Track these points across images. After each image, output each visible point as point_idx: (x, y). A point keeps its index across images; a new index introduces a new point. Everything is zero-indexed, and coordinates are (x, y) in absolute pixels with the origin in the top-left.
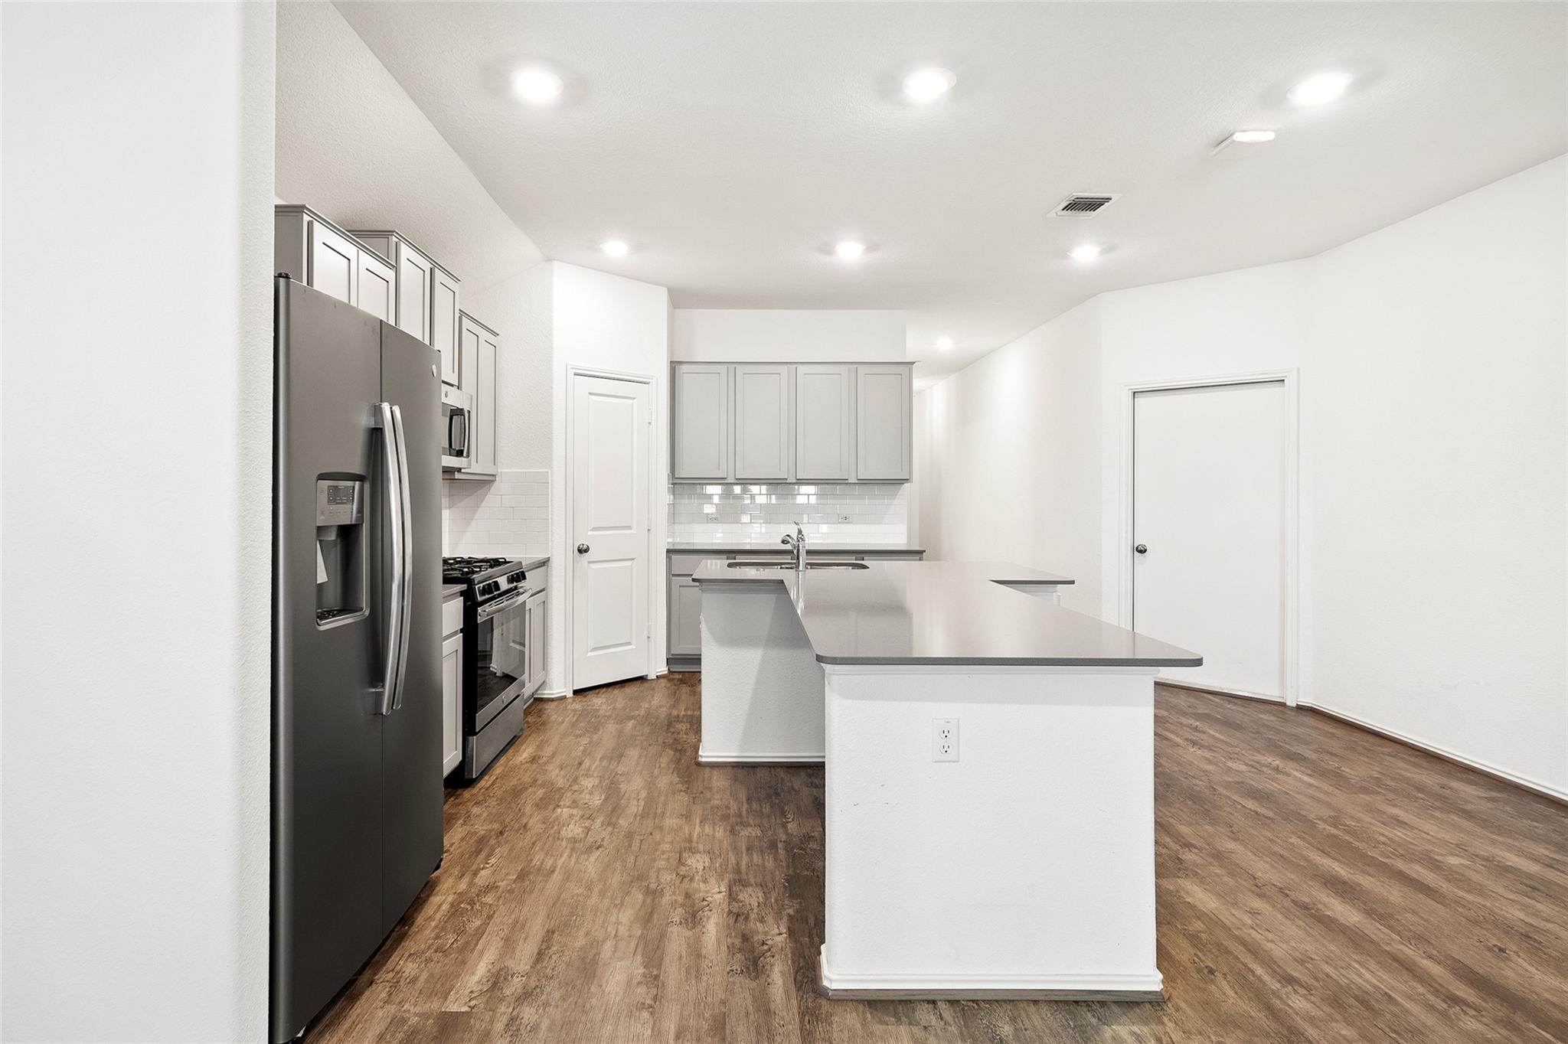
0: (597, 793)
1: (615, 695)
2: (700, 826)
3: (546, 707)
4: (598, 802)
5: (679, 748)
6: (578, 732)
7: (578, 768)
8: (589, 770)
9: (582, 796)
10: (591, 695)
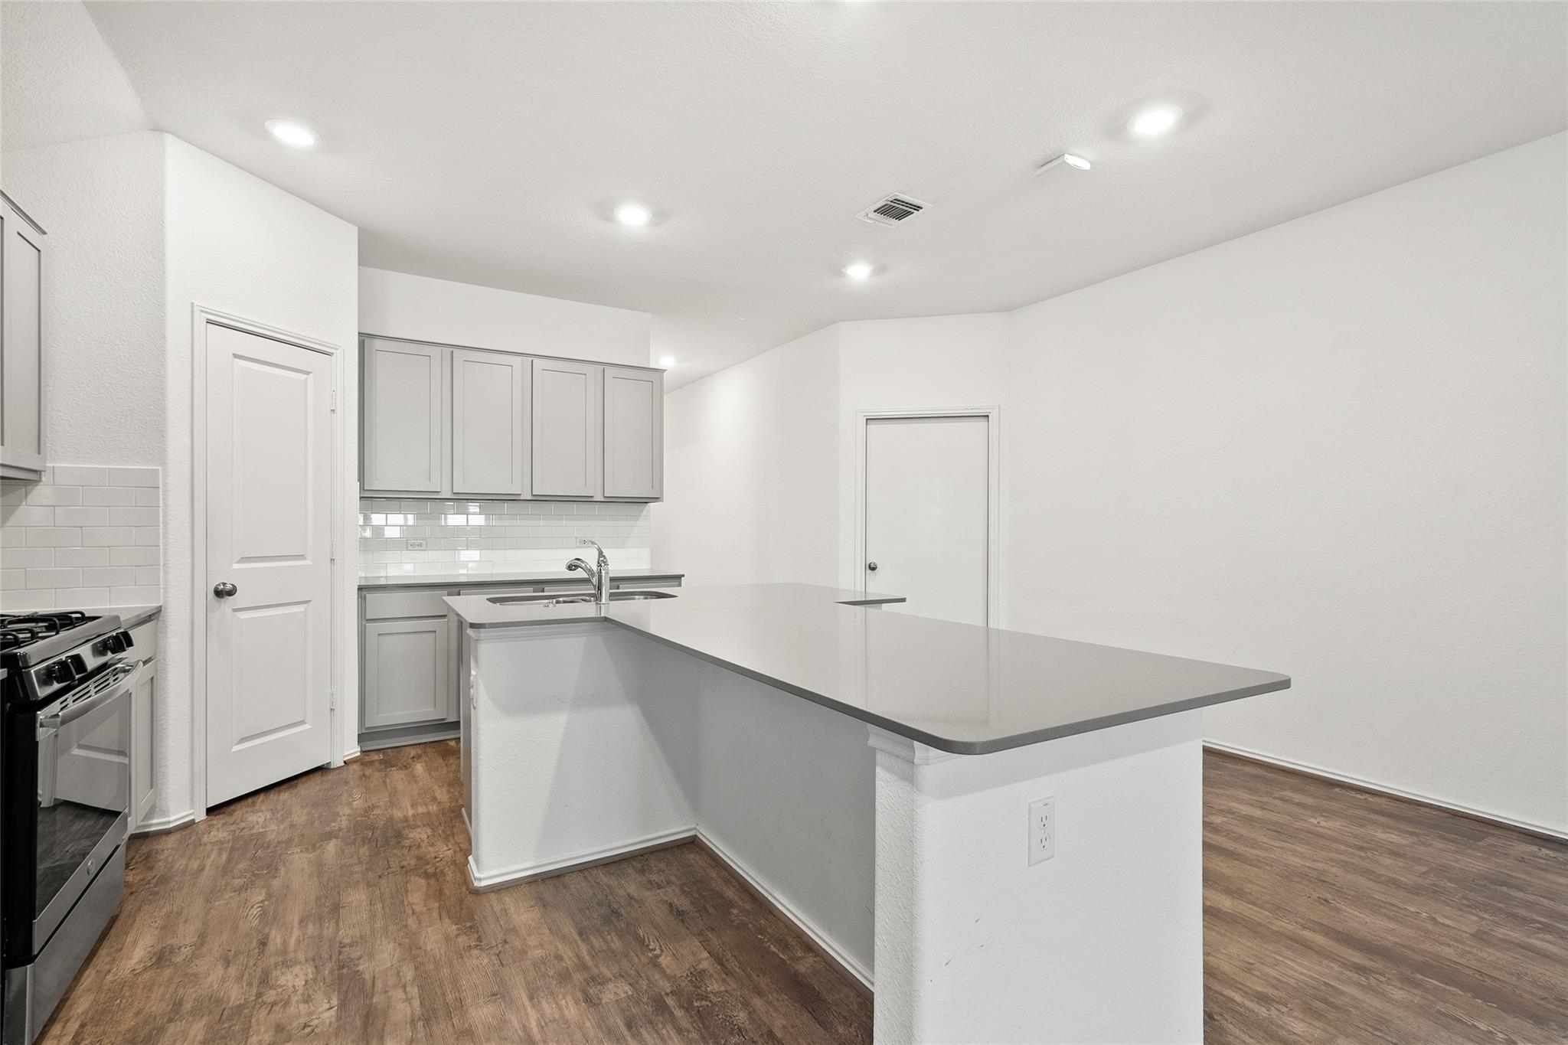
0: (319, 996)
1: (284, 803)
2: (533, 1006)
3: (160, 847)
4: (329, 1016)
5: (431, 870)
6: (238, 882)
7: (262, 953)
8: (285, 952)
9: (292, 1010)
10: (240, 810)
